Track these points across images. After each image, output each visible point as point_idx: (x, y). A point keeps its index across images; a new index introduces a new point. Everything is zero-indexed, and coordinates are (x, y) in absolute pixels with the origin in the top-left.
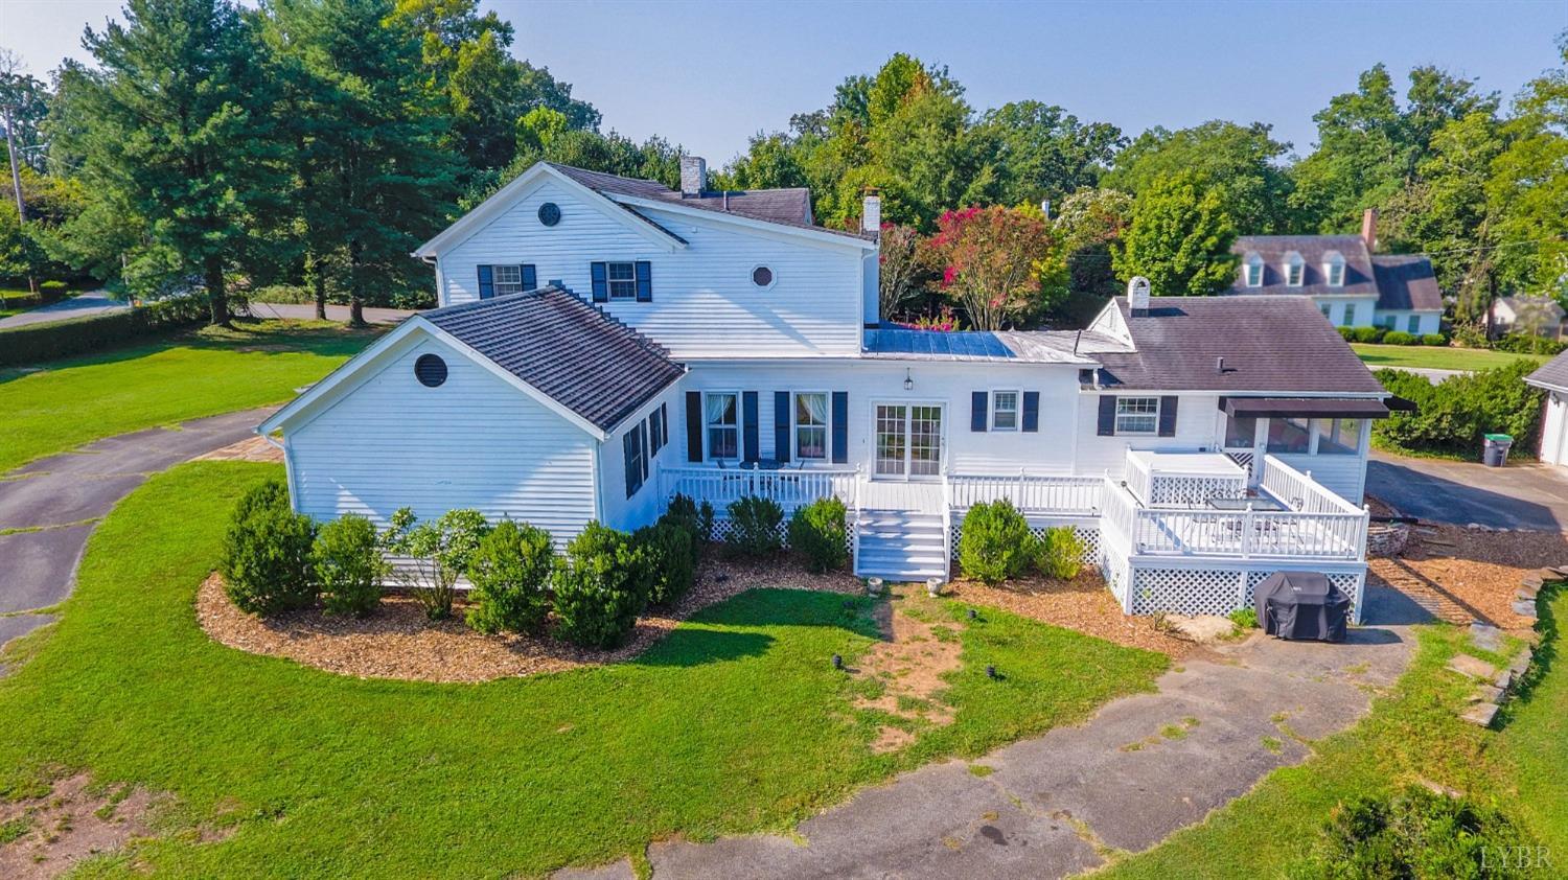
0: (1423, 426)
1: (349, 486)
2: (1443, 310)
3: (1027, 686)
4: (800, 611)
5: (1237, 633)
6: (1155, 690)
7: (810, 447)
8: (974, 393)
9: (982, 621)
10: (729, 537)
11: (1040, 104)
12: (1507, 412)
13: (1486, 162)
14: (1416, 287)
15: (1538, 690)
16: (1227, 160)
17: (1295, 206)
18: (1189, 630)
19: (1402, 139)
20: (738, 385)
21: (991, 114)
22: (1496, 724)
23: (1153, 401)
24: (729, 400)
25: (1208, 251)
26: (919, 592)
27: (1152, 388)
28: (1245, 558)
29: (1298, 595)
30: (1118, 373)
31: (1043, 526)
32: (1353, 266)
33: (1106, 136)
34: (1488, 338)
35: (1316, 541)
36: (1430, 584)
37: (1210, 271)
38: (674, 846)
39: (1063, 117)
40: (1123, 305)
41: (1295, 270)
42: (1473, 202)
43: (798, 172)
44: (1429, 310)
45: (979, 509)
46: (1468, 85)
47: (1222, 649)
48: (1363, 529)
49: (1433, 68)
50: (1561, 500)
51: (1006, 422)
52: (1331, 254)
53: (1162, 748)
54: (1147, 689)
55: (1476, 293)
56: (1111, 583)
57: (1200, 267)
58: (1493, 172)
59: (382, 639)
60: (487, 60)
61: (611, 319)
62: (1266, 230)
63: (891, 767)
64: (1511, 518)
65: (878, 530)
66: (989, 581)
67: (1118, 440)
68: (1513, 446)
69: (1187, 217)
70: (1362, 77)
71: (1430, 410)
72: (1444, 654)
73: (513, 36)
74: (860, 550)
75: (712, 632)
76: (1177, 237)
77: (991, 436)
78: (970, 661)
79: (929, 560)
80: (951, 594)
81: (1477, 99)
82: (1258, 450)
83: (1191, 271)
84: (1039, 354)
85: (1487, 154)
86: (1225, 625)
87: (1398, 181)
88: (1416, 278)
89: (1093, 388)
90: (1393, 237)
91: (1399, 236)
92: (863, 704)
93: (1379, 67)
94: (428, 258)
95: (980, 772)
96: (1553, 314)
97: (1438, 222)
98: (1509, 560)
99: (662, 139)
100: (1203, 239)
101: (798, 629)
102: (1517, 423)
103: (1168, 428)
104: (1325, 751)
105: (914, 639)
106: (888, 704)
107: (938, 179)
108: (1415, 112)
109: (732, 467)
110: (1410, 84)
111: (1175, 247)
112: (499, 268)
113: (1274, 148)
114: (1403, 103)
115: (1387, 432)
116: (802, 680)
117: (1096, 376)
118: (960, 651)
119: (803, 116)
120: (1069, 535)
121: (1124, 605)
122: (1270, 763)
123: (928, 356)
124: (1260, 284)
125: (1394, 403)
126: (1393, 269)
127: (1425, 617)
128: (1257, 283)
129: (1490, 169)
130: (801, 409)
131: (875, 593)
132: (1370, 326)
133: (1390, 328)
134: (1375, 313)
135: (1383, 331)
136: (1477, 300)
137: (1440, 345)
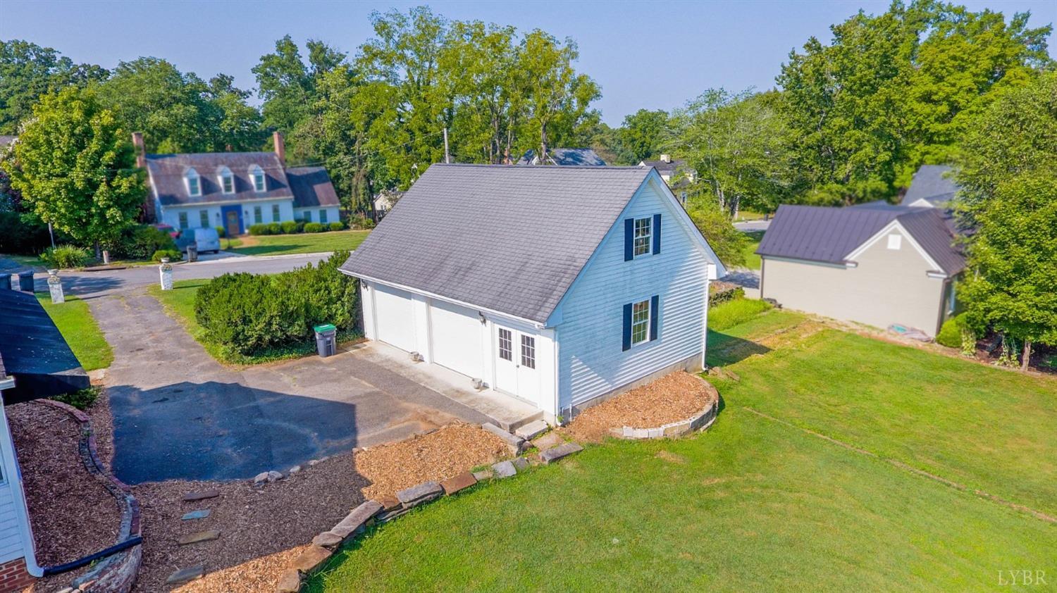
0: (257, 333)
2: (339, 204)
11: (33, 45)
12: (330, 302)
14: (319, 190)
17: (227, 131)
25: (108, 166)
32: (272, 175)
33: (96, 75)
37: (113, 185)
39: (59, 58)
41: (227, 180)
42: (348, 129)
44: (330, 205)
49: (320, 42)
52: (252, 167)
55: (361, 191)
57: (102, 182)
62: (209, 149)
69: (77, 131)
70: (278, 43)
71: (259, 315)
76: (71, 152)
83: (92, 185)
88: (319, 183)
91: (310, 154)
93: (287, 38)
97: (332, 144)
100: (100, 154)
102: (340, 309)
108: (315, 71)
110: (308, 52)
111: (69, 162)
114: (307, 65)
124: (200, 194)
126: (302, 177)
128: (197, 192)
132: (292, 221)
133: (307, 220)
134: (294, 211)
135: (302, 223)
136: (362, 196)
137: (341, 229)
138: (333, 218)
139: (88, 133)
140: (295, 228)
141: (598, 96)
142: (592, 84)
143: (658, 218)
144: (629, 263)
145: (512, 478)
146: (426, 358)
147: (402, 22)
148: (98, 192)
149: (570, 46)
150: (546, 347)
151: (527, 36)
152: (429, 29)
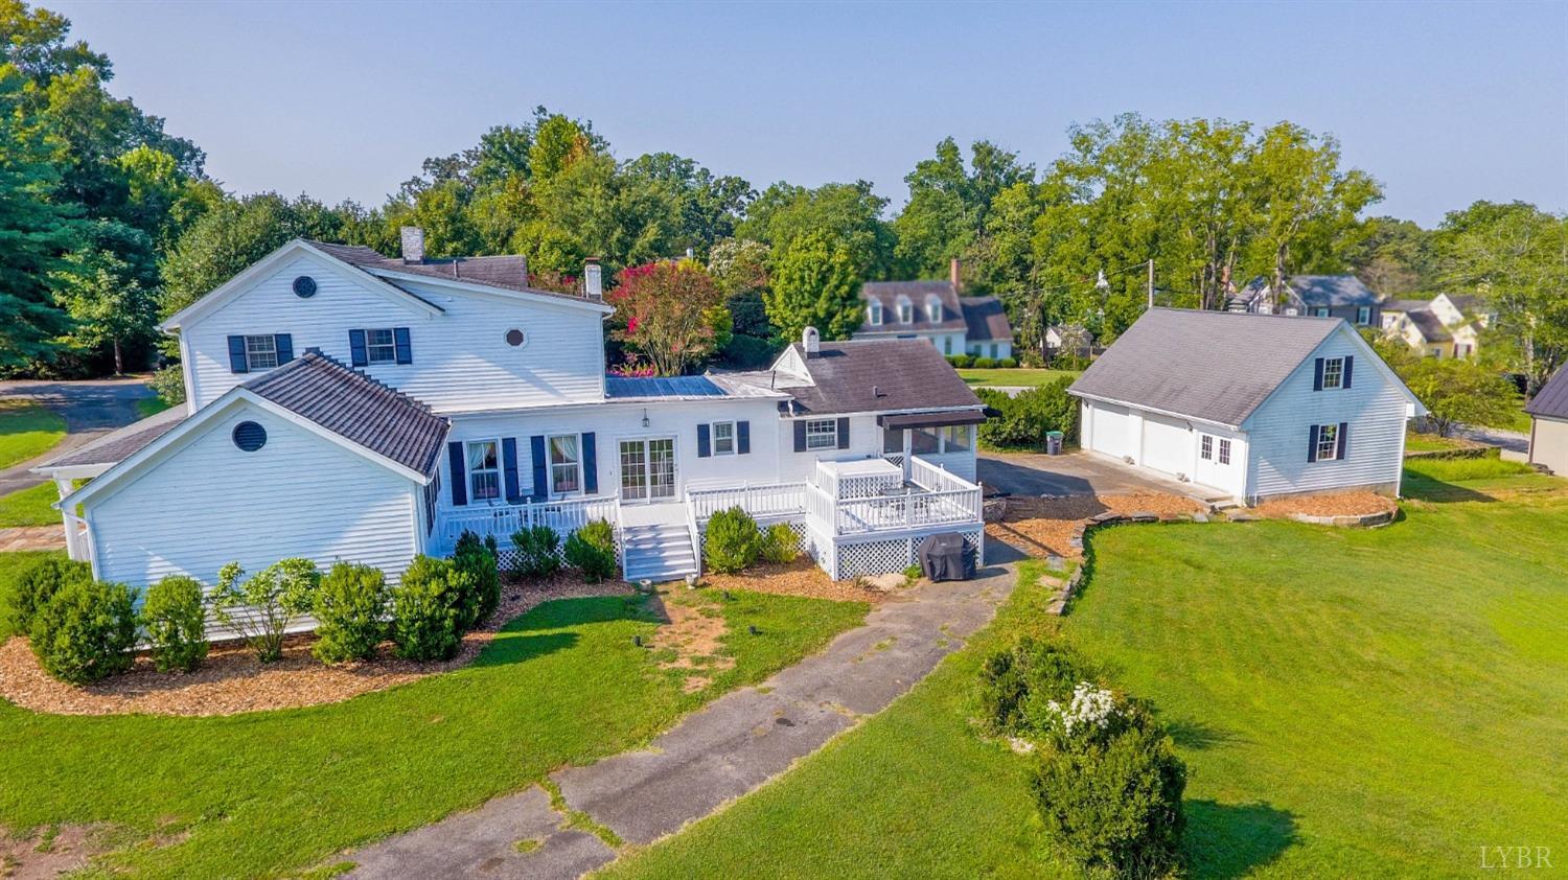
0: (1008, 430)
1: (158, 552)
2: (1012, 339)
3: (780, 636)
4: (592, 612)
5: (909, 582)
6: (865, 625)
7: (566, 482)
8: (699, 426)
9: (734, 599)
10: (513, 561)
11: (675, 156)
12: (1057, 415)
13: (1031, 222)
14: (994, 322)
15: (1087, 591)
16: (845, 217)
17: (900, 256)
18: (878, 585)
19: (972, 199)
20: (497, 434)
21: (630, 164)
22: (1065, 612)
23: (832, 423)
24: (489, 447)
25: (842, 298)
26: (679, 588)
27: (831, 412)
28: (910, 529)
29: (945, 549)
30: (805, 403)
31: (765, 525)
32: (947, 305)
33: (737, 188)
34: (1045, 360)
35: (953, 513)
36: (1022, 536)
37: (845, 314)
38: (567, 772)
39: (697, 169)
40: (800, 349)
41: (906, 310)
42: (1025, 253)
43: (471, 228)
44: (1003, 339)
45: (718, 517)
46: (1013, 157)
47: (902, 593)
48: (978, 502)
49: (987, 142)
50: (1093, 474)
51: (725, 447)
52: (930, 296)
53: (876, 657)
54: (859, 625)
55: (1033, 324)
56: (820, 560)
57: (837, 312)
58: (1036, 230)
59: (224, 684)
60: (88, 98)
61: (372, 382)
62: (880, 276)
63: (701, 699)
64: (1066, 488)
65: (637, 543)
66: (732, 572)
67: (809, 455)
68: (1064, 439)
69: (823, 269)
70: (938, 147)
71: (1011, 417)
72: (1035, 576)
73: (113, 70)
74: (627, 561)
75: (525, 638)
76: (817, 286)
77: (715, 459)
78: (734, 627)
79: (683, 561)
80: (705, 585)
81: (1020, 169)
82: (906, 453)
83: (831, 315)
84: (746, 392)
85: (1031, 216)
86: (902, 579)
87: (972, 233)
88: (992, 314)
89: (789, 416)
90: (972, 281)
91: (977, 280)
92: (665, 666)
93: (949, 139)
94: (170, 331)
95: (764, 691)
96: (1084, 339)
97: (1002, 268)
98: (1066, 515)
99: (356, 203)
100: (837, 287)
101: (595, 625)
102: (1064, 421)
103: (844, 443)
104: (973, 641)
105: (687, 619)
106: (684, 663)
107: (605, 236)
108: (978, 177)
109: (501, 504)
110: (973, 155)
111: (817, 295)
112: (251, 339)
113: (880, 203)
114: (970, 170)
115: (985, 436)
116: (615, 658)
117: (790, 406)
118: (725, 622)
119: (437, 159)
120: (786, 528)
121: (832, 574)
122: (943, 653)
123: (660, 398)
124: (880, 323)
125: (989, 412)
126: (975, 308)
127: (1021, 557)
128: (878, 322)
129: (1033, 227)
130: (554, 448)
131: (646, 591)
132: (964, 355)
133: (978, 355)
134: (966, 344)
135: (973, 357)
136: (1034, 330)
137: (1013, 367)
138: (1004, 353)
139: (831, 269)
140: (967, 362)
141: (1380, 197)
142: (1368, 182)
143: (1349, 360)
144: (1317, 393)
145: (1206, 523)
146: (1137, 462)
147: (1104, 132)
148: (834, 320)
149: (1328, 145)
150: (1239, 448)
151: (1267, 132)
152: (1135, 140)
